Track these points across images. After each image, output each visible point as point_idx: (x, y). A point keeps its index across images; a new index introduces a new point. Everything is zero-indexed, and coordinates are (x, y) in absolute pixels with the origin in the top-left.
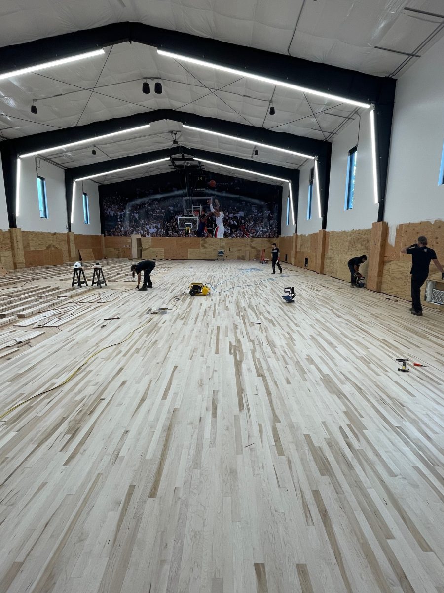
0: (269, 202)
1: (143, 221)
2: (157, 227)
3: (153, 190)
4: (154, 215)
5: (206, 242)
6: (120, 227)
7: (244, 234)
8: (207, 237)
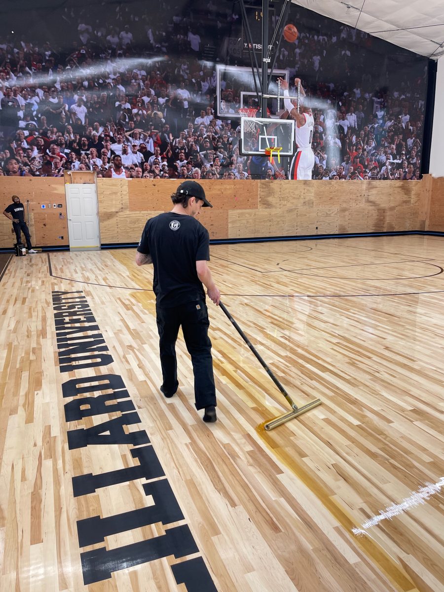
0: (408, 95)
1: (101, 129)
2: (143, 150)
3: (130, 35)
4: (135, 111)
5: (271, 193)
6: (25, 145)
7: (355, 170)
8: (275, 177)
